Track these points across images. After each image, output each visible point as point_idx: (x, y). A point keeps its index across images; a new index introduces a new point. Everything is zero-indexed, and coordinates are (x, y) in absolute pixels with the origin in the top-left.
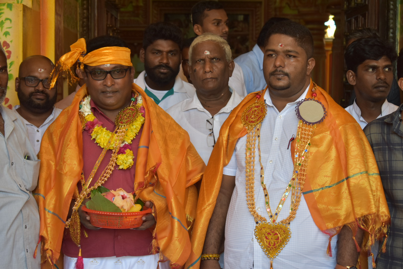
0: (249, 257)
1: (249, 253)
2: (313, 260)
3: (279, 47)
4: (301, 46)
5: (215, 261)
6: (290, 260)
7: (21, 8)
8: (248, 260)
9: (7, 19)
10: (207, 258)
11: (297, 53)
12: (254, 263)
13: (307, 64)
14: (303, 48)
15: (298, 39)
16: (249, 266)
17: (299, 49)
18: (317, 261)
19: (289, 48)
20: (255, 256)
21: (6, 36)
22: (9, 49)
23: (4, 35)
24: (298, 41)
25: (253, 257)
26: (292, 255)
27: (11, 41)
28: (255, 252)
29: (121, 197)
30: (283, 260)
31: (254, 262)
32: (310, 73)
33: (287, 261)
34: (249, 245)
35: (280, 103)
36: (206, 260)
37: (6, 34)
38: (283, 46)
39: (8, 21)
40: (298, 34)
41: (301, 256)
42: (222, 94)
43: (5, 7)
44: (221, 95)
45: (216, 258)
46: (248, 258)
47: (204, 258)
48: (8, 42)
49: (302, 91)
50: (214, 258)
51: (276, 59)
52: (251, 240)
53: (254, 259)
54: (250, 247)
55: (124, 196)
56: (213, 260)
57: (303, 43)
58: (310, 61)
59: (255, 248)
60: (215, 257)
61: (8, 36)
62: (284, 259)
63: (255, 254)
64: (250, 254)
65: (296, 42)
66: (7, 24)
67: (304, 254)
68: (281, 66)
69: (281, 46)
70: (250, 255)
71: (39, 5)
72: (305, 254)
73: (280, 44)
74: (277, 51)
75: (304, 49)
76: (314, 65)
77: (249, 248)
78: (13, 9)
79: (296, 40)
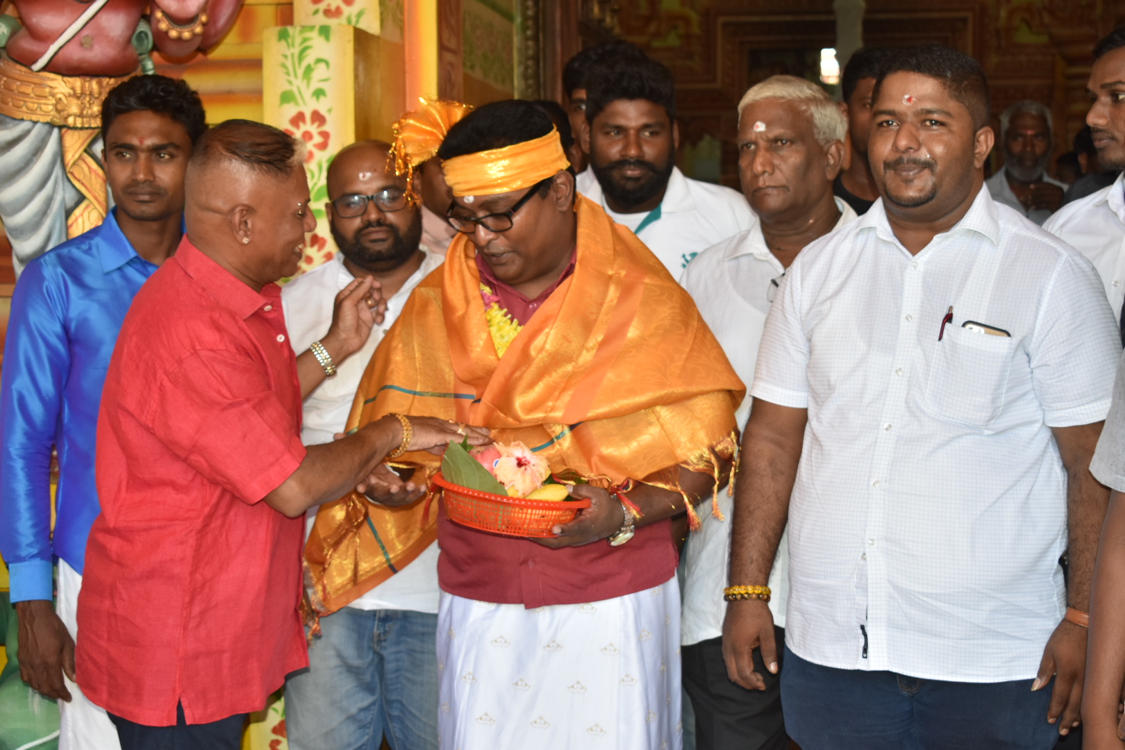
0: (856, 597)
1: (856, 587)
2: (1008, 602)
3: (905, 103)
4: (958, 98)
5: (759, 601)
6: (953, 604)
7: (350, 36)
8: (854, 604)
9: (319, 61)
10: (742, 595)
11: (948, 114)
12: (869, 612)
13: (973, 141)
14: (963, 103)
15: (948, 83)
16: (857, 618)
17: (953, 105)
18: (1015, 605)
19: (929, 106)
20: (870, 594)
21: (318, 98)
22: (326, 128)
23: (314, 98)
24: (950, 87)
25: (867, 596)
26: (958, 592)
27: (330, 111)
28: (869, 586)
29: (515, 462)
30: (938, 604)
31: (869, 608)
32: (982, 163)
33: (947, 605)
34: (855, 569)
35: (912, 235)
36: (740, 601)
37: (319, 93)
38: (914, 99)
39: (322, 66)
40: (949, 70)
41: (979, 593)
42: (811, 221)
43: (314, 34)
44: (808, 222)
45: (763, 595)
46: (854, 599)
47: (735, 595)
48: (323, 112)
49: (963, 206)
50: (758, 595)
51: (898, 132)
52: (860, 558)
53: (867, 601)
54: (857, 574)
55: (523, 460)
56: (755, 600)
57: (963, 92)
58: (981, 134)
59: (869, 577)
60: (761, 594)
61: (322, 98)
62: (940, 601)
63: (869, 590)
64: (859, 590)
65: (944, 89)
66: (320, 72)
67: (987, 589)
68: (911, 148)
69: (909, 100)
70: (857, 592)
71: (402, 29)
72: (990, 589)
73: (907, 97)
74: (899, 113)
75: (965, 106)
76: (991, 143)
77: (855, 576)
78: (332, 37)
79: (944, 84)
